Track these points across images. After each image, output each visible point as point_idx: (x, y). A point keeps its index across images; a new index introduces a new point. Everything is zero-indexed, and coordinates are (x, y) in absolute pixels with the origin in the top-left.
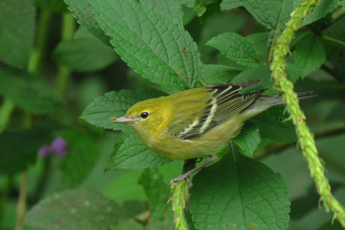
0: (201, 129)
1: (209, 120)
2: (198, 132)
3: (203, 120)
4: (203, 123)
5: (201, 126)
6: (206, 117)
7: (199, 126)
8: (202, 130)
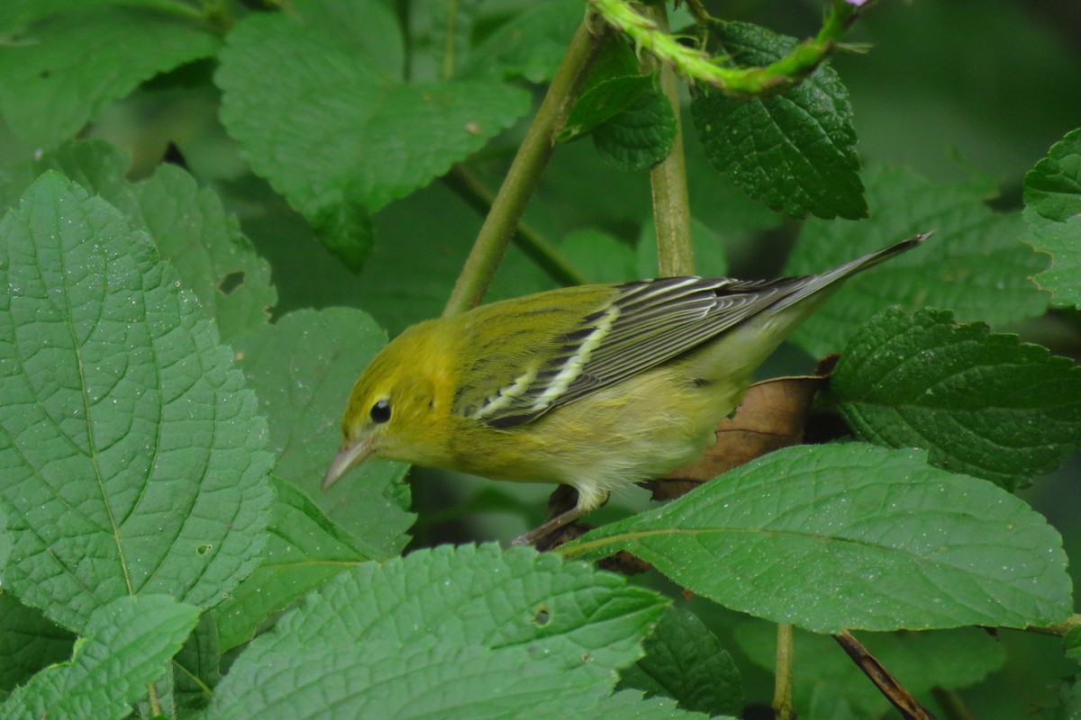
0: (538, 400)
1: (569, 372)
2: (531, 407)
3: (553, 369)
4: (547, 380)
5: (543, 390)
6: (564, 360)
7: (534, 390)
8: (541, 402)
